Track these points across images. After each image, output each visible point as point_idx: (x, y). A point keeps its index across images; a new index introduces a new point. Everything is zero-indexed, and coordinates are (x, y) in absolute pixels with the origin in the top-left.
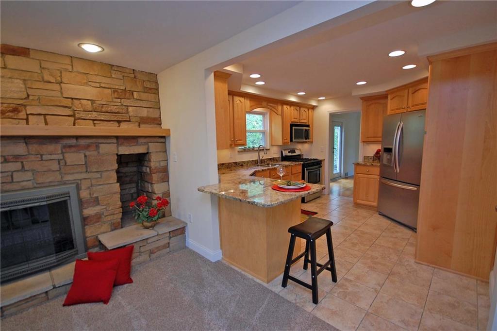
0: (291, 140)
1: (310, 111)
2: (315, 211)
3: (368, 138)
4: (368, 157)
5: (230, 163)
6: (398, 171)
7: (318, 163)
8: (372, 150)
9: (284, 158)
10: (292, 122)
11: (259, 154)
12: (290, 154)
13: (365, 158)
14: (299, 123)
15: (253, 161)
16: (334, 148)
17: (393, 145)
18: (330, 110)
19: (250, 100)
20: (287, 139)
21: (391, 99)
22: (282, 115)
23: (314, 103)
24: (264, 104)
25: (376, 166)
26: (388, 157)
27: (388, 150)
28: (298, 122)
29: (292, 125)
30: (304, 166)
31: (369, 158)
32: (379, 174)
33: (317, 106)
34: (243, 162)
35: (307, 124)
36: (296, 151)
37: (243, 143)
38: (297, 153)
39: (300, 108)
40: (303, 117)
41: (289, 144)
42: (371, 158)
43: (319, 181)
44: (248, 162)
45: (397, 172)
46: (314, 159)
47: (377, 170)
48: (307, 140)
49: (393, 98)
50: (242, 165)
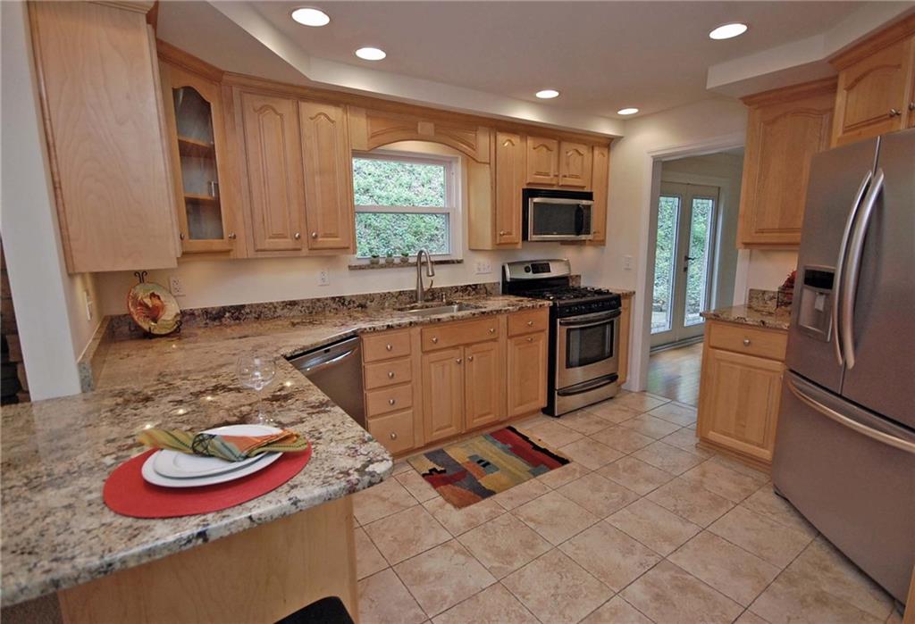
0: (525, 237)
1: (596, 152)
2: (565, 452)
3: (762, 231)
4: (764, 293)
5: (319, 300)
6: (851, 362)
7: (611, 304)
8: (775, 272)
9: (512, 288)
10: (529, 184)
11: (419, 276)
12: (530, 276)
13: (753, 294)
14: (555, 188)
15: (401, 293)
16: (687, 258)
17: (835, 263)
18: (654, 147)
19: (368, 117)
20: (510, 233)
21: (849, 88)
22: (494, 163)
23: (606, 129)
24: (426, 127)
25: (777, 329)
26: (820, 304)
27: (820, 280)
28: (553, 185)
29: (529, 193)
30: (554, 313)
31: (766, 297)
32: (783, 358)
33: (621, 137)
34: (365, 297)
35: (586, 190)
36: (552, 266)
37: (342, 245)
38: (556, 271)
39: (559, 143)
40: (572, 169)
41: (519, 246)
42: (771, 299)
43: (611, 354)
44: (384, 296)
45: (846, 364)
46: (599, 292)
47: (778, 344)
48: (583, 237)
49: (858, 80)
50: (363, 306)
